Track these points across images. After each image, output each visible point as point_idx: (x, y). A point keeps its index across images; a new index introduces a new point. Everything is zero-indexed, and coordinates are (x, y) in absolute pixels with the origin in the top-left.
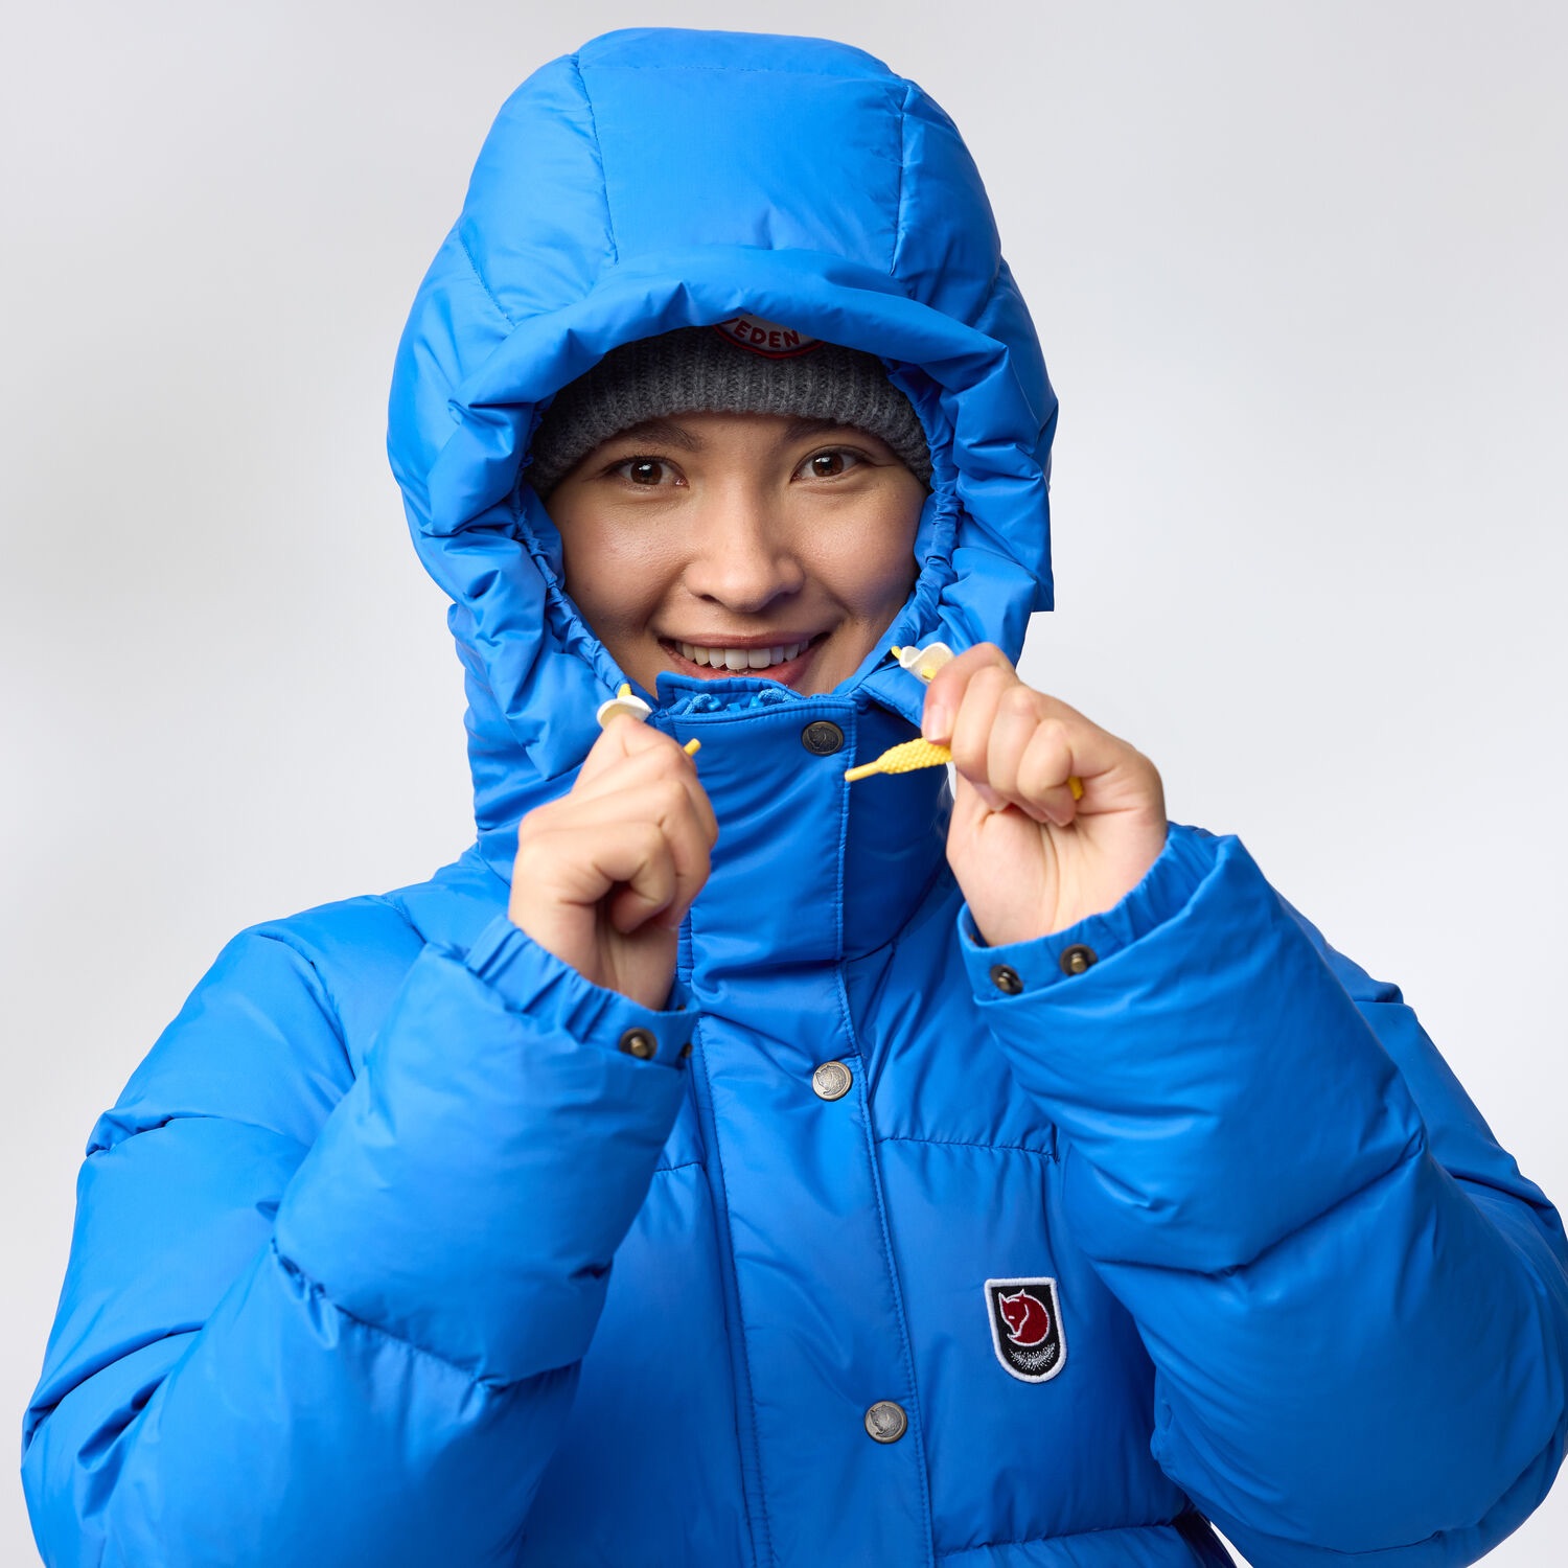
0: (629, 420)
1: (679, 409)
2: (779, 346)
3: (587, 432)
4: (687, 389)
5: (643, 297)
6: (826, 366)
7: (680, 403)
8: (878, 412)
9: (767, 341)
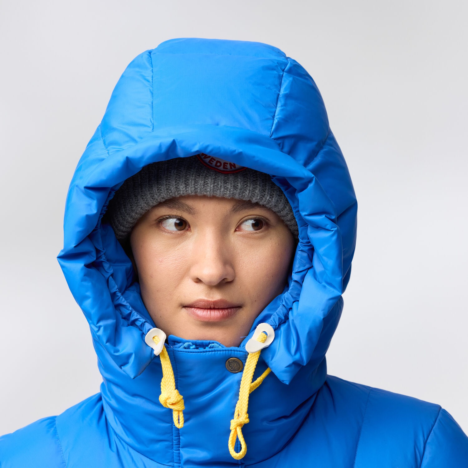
0: (163, 198)
1: (183, 193)
2: (227, 168)
3: (145, 203)
4: (187, 185)
5: (158, 144)
6: (247, 178)
7: (183, 191)
8: (270, 199)
9: (222, 166)
